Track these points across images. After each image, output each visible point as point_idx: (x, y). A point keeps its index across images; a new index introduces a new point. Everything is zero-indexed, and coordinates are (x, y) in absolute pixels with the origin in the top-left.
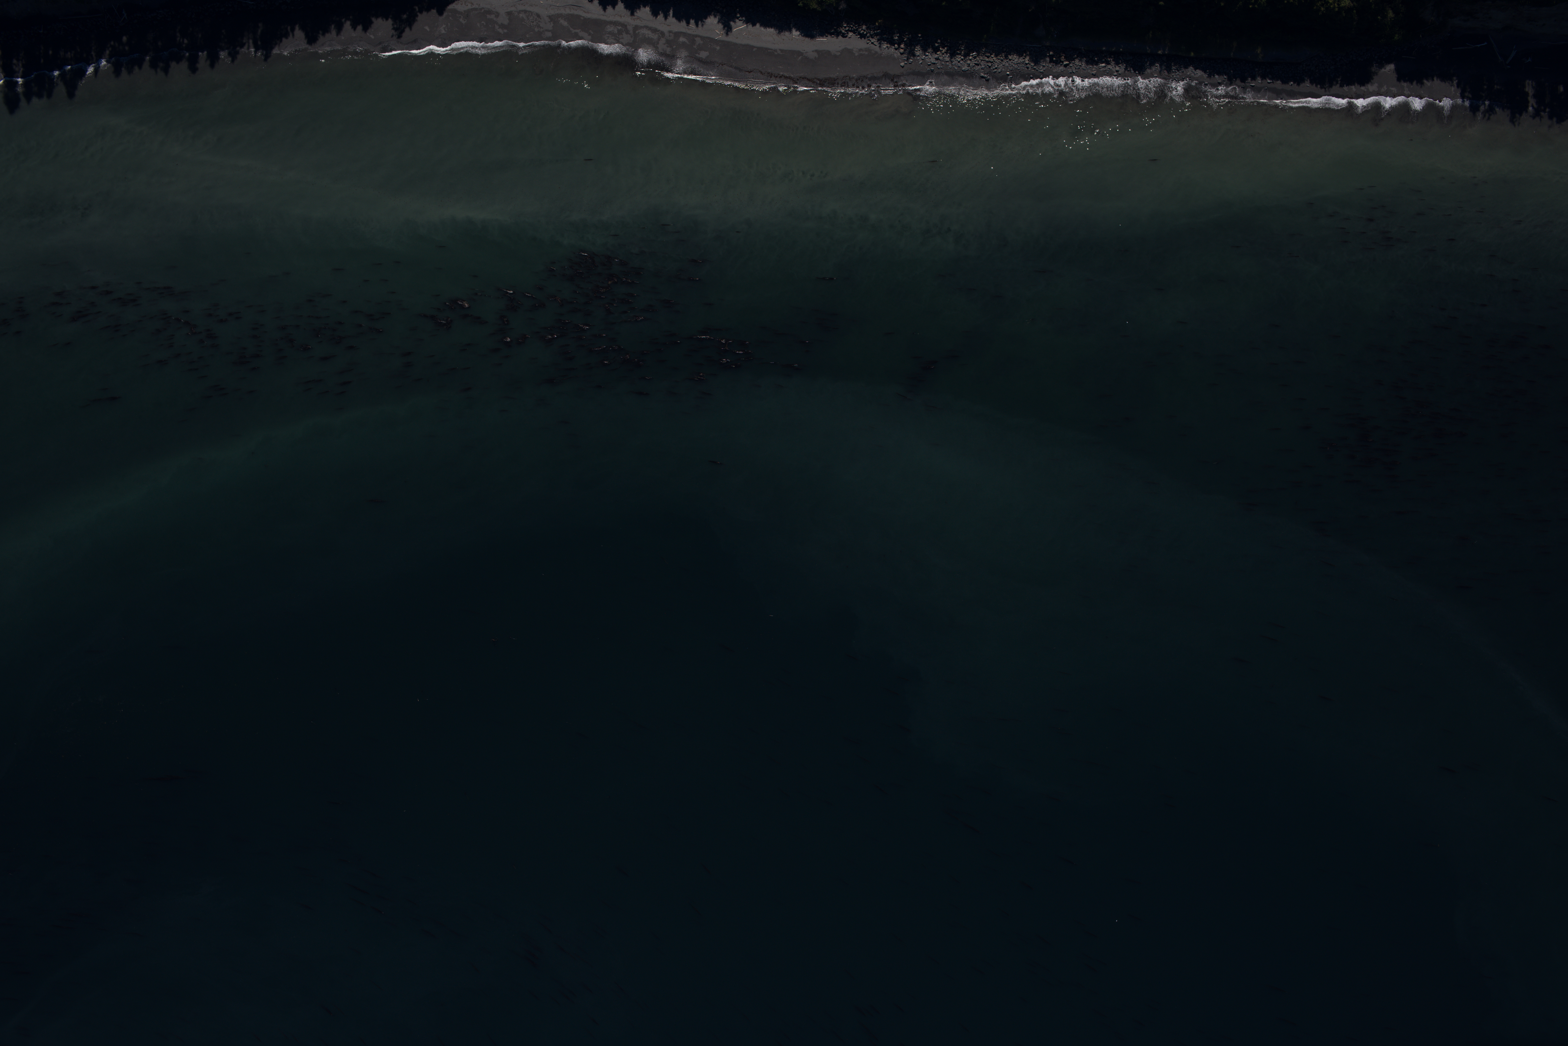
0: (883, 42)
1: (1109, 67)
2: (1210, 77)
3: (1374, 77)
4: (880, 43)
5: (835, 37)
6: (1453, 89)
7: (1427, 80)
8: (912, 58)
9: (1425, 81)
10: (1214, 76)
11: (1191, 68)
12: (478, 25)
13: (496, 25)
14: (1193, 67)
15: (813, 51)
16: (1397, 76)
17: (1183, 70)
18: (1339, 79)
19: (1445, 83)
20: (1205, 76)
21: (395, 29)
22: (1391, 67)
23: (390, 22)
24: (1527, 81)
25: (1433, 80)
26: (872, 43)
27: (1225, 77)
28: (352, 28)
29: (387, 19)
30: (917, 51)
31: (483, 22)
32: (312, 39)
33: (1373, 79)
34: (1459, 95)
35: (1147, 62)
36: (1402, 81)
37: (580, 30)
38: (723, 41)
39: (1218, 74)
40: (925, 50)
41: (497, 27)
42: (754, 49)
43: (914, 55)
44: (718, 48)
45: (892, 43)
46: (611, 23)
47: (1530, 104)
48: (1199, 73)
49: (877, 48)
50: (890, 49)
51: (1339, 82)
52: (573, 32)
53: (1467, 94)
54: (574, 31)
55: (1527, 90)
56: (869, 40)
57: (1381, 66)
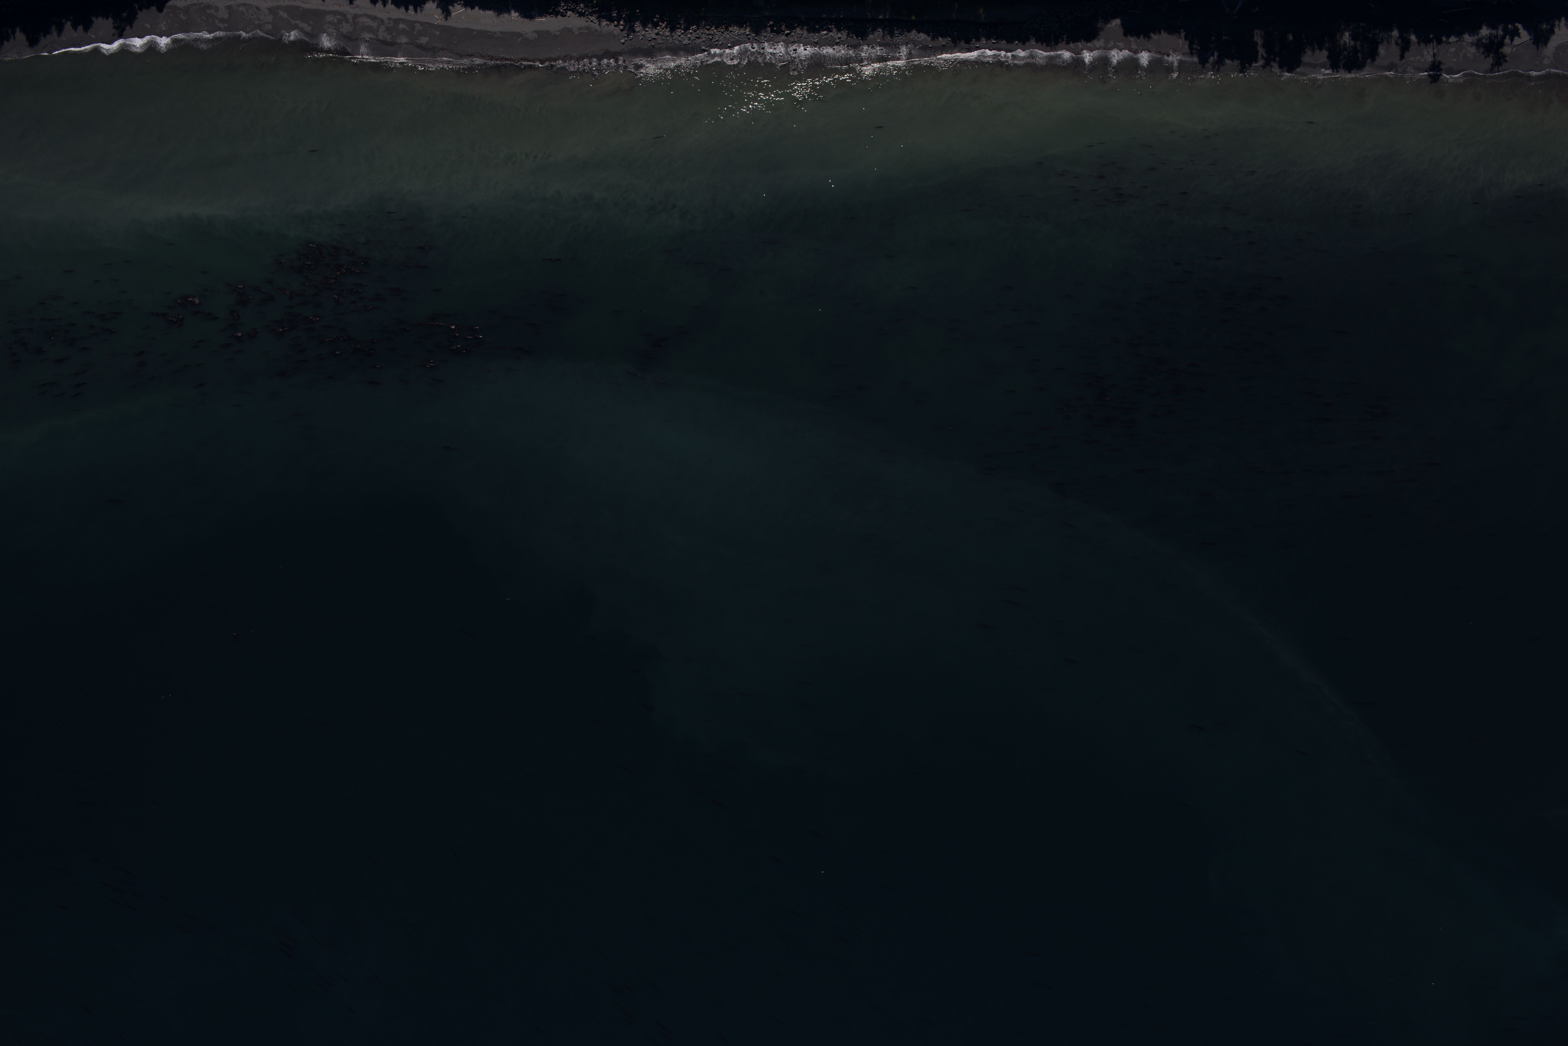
0: (602, 20)
1: (831, 34)
2: (934, 40)
3: (1100, 33)
4: (599, 21)
5: (554, 17)
6: (1181, 41)
7: (1154, 33)
8: (632, 34)
9: (1152, 35)
10: (938, 38)
11: (914, 31)
12: (199, 20)
13: (216, 20)
14: (915, 30)
15: (533, 32)
16: (1123, 31)
17: (906, 33)
18: (1065, 37)
19: (1173, 35)
20: (929, 39)
21: (116, 28)
22: (1117, 22)
23: (110, 20)
24: (1256, 31)
25: (1160, 33)
26: (592, 21)
27: (949, 39)
28: (73, 28)
29: (107, 18)
30: (637, 27)
31: (203, 17)
32: (33, 42)
33: (1099, 35)
34: (1188, 48)
35: (869, 28)
36: (1129, 36)
37: (300, 21)
38: (442, 26)
39: (941, 37)
40: (644, 26)
41: (217, 21)
42: (474, 33)
43: (634, 31)
44: (438, 33)
45: (611, 20)
46: (330, 12)
47: (1260, 55)
48: (923, 36)
49: (596, 26)
50: (610, 26)
51: (1065, 39)
52: (293, 24)
53: (1195, 46)
54: (293, 22)
55: (1255, 39)
56: (588, 18)
57: (1107, 21)
